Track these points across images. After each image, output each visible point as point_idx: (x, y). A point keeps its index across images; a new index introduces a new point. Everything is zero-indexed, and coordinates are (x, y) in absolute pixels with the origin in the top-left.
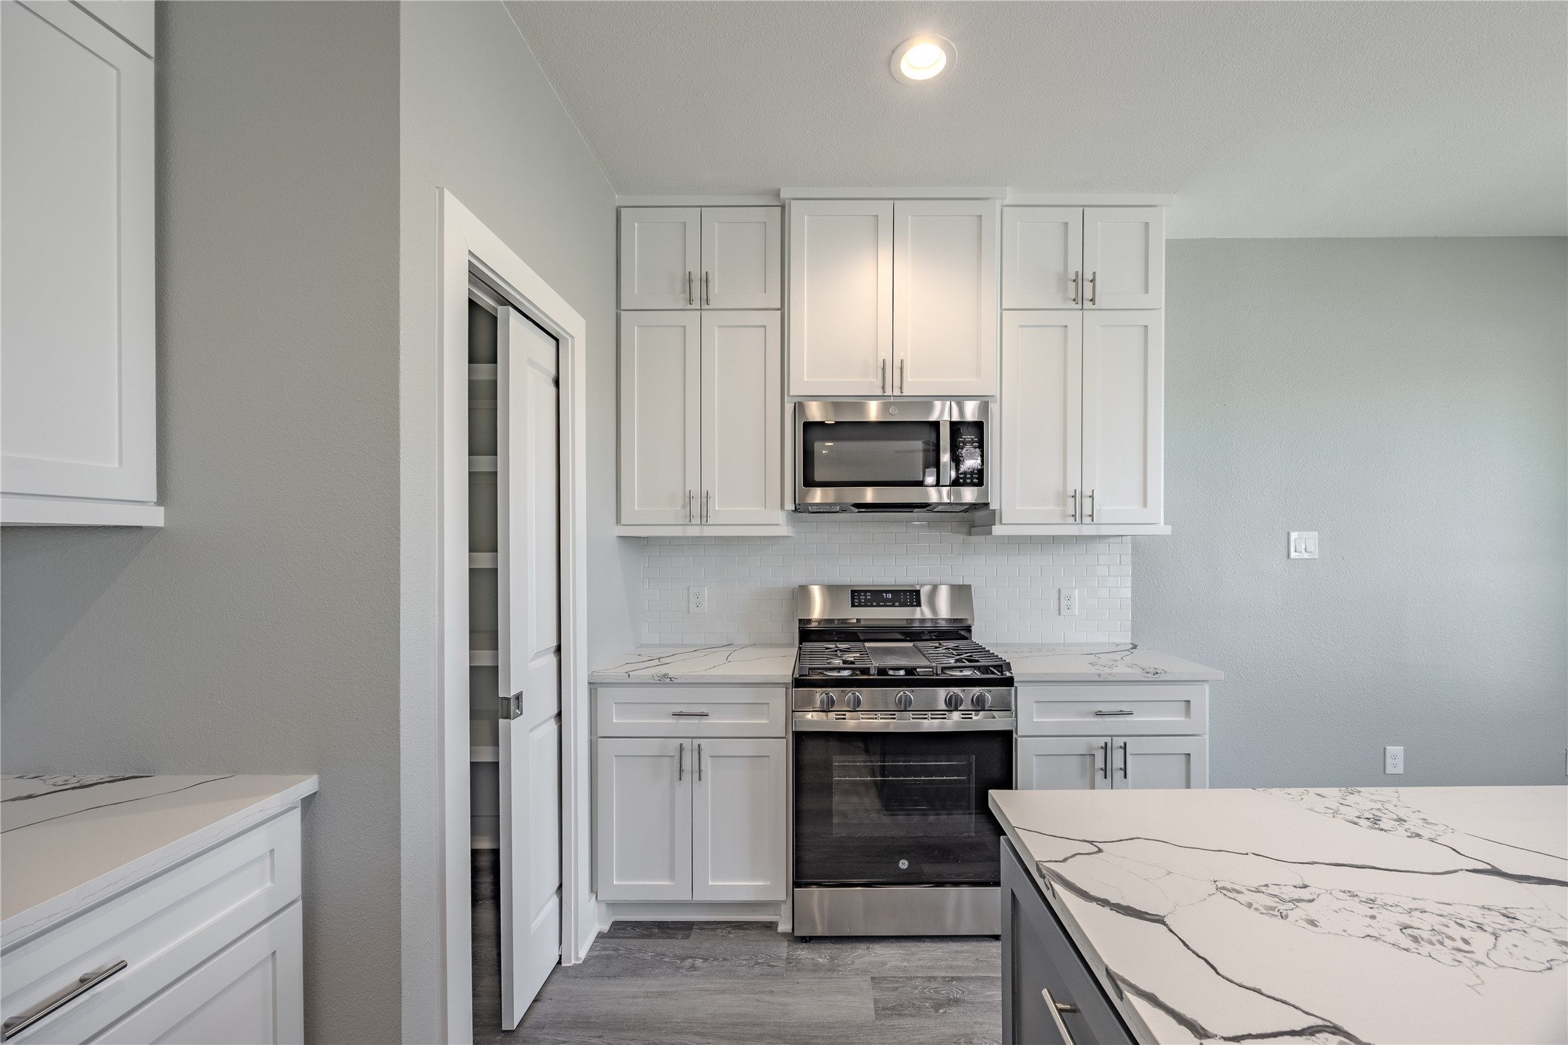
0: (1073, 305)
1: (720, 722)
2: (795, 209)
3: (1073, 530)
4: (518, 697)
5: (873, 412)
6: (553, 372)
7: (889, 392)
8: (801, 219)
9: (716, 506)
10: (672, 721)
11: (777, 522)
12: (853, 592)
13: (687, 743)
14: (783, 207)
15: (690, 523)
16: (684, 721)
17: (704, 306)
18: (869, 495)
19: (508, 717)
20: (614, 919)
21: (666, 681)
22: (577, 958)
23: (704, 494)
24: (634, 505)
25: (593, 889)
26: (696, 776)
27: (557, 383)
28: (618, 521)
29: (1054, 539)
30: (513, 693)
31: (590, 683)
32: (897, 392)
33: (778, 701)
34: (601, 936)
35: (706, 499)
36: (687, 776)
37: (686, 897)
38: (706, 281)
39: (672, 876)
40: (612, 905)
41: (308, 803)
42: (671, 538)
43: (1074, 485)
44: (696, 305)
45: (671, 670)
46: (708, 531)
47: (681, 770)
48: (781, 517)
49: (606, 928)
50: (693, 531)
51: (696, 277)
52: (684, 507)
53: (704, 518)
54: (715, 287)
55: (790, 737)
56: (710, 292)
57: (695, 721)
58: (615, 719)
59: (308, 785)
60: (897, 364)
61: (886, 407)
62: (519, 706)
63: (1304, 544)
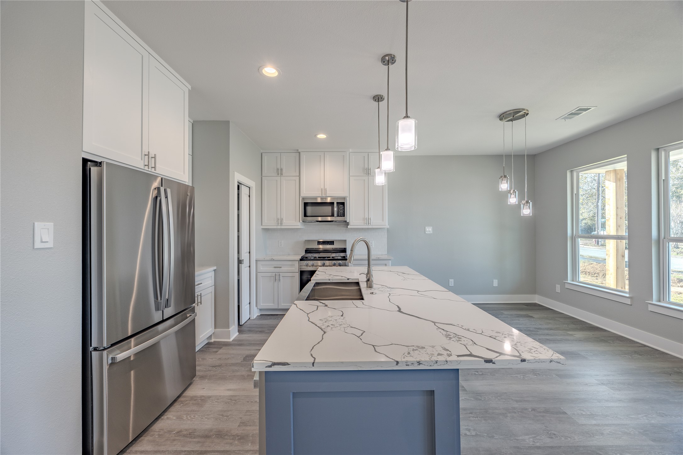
0: (365, 175)
1: (284, 269)
2: (302, 154)
3: (367, 227)
4: (243, 260)
5: (319, 200)
6: (249, 194)
7: (323, 195)
8: (304, 157)
9: (284, 221)
10: (274, 269)
11: (299, 225)
12: (318, 242)
13: (277, 274)
14: (299, 153)
15: (278, 225)
16: (276, 269)
17: (281, 175)
18: (320, 219)
19: (241, 264)
20: (261, 314)
21: (273, 260)
22: (253, 318)
23: (281, 219)
24: (265, 221)
25: (256, 306)
26: (279, 281)
27: (249, 196)
28: (262, 225)
29: (362, 229)
30: (242, 259)
31: (256, 260)
32: (325, 196)
33: (297, 264)
34: (258, 316)
35: (282, 220)
36: (277, 281)
37: (276, 307)
38: (282, 170)
39: (274, 303)
40: (260, 310)
41: (215, 270)
42: (274, 229)
43: (367, 216)
44: (280, 175)
45: (274, 258)
46: (283, 227)
47: (276, 280)
48: (299, 224)
49: (259, 315)
50: (279, 227)
51: (279, 169)
52: (277, 221)
53: (281, 224)
54: (284, 171)
55: (299, 272)
56: (283, 172)
57: (279, 269)
58: (261, 268)
59: (215, 268)
60: (325, 189)
61: (322, 199)
62: (243, 262)
63: (429, 230)
